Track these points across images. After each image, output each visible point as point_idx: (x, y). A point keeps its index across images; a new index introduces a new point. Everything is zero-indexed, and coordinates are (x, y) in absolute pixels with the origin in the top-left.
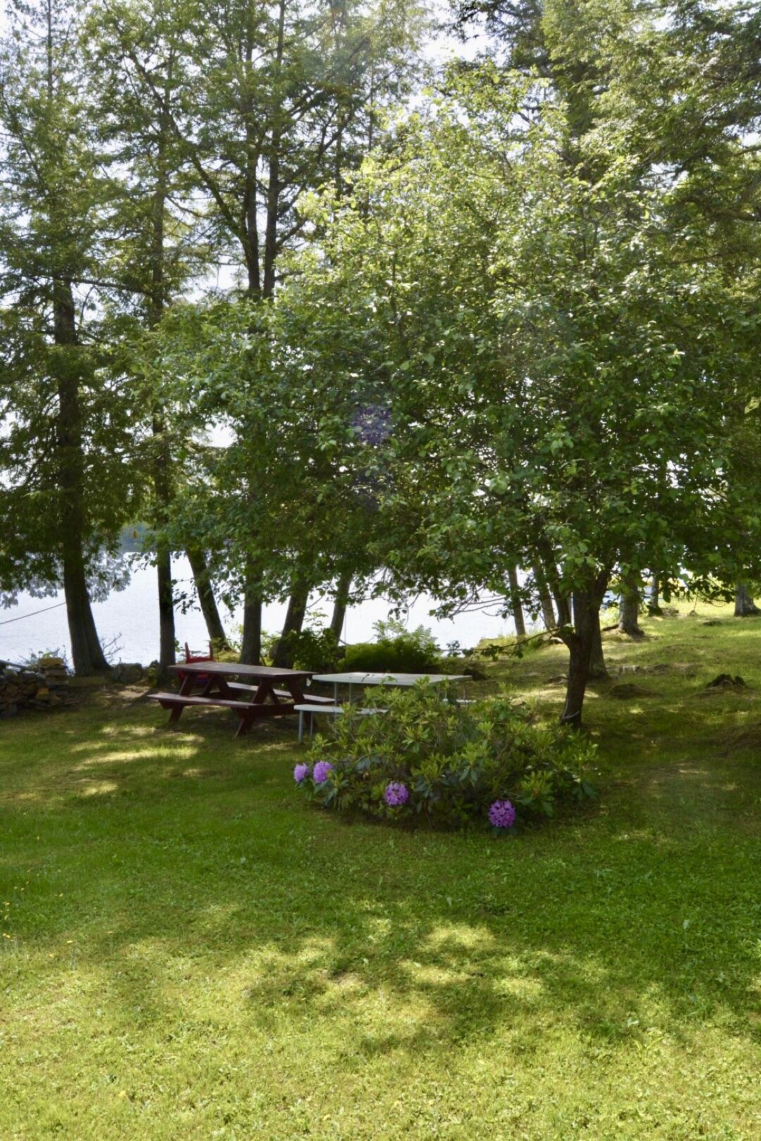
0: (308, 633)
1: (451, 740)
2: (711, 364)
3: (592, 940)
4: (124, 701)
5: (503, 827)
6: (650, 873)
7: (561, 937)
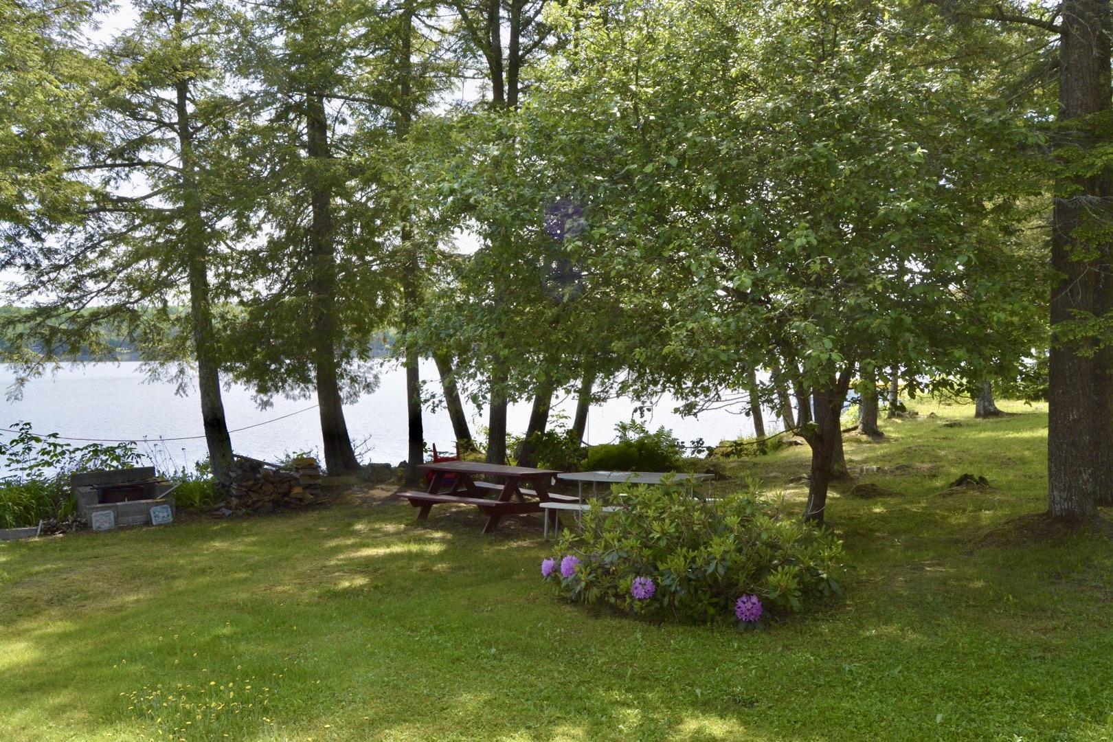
0: (551, 434)
1: (697, 534)
2: (954, 161)
3: (844, 733)
4: (374, 499)
5: (750, 621)
6: (900, 667)
7: (812, 729)
